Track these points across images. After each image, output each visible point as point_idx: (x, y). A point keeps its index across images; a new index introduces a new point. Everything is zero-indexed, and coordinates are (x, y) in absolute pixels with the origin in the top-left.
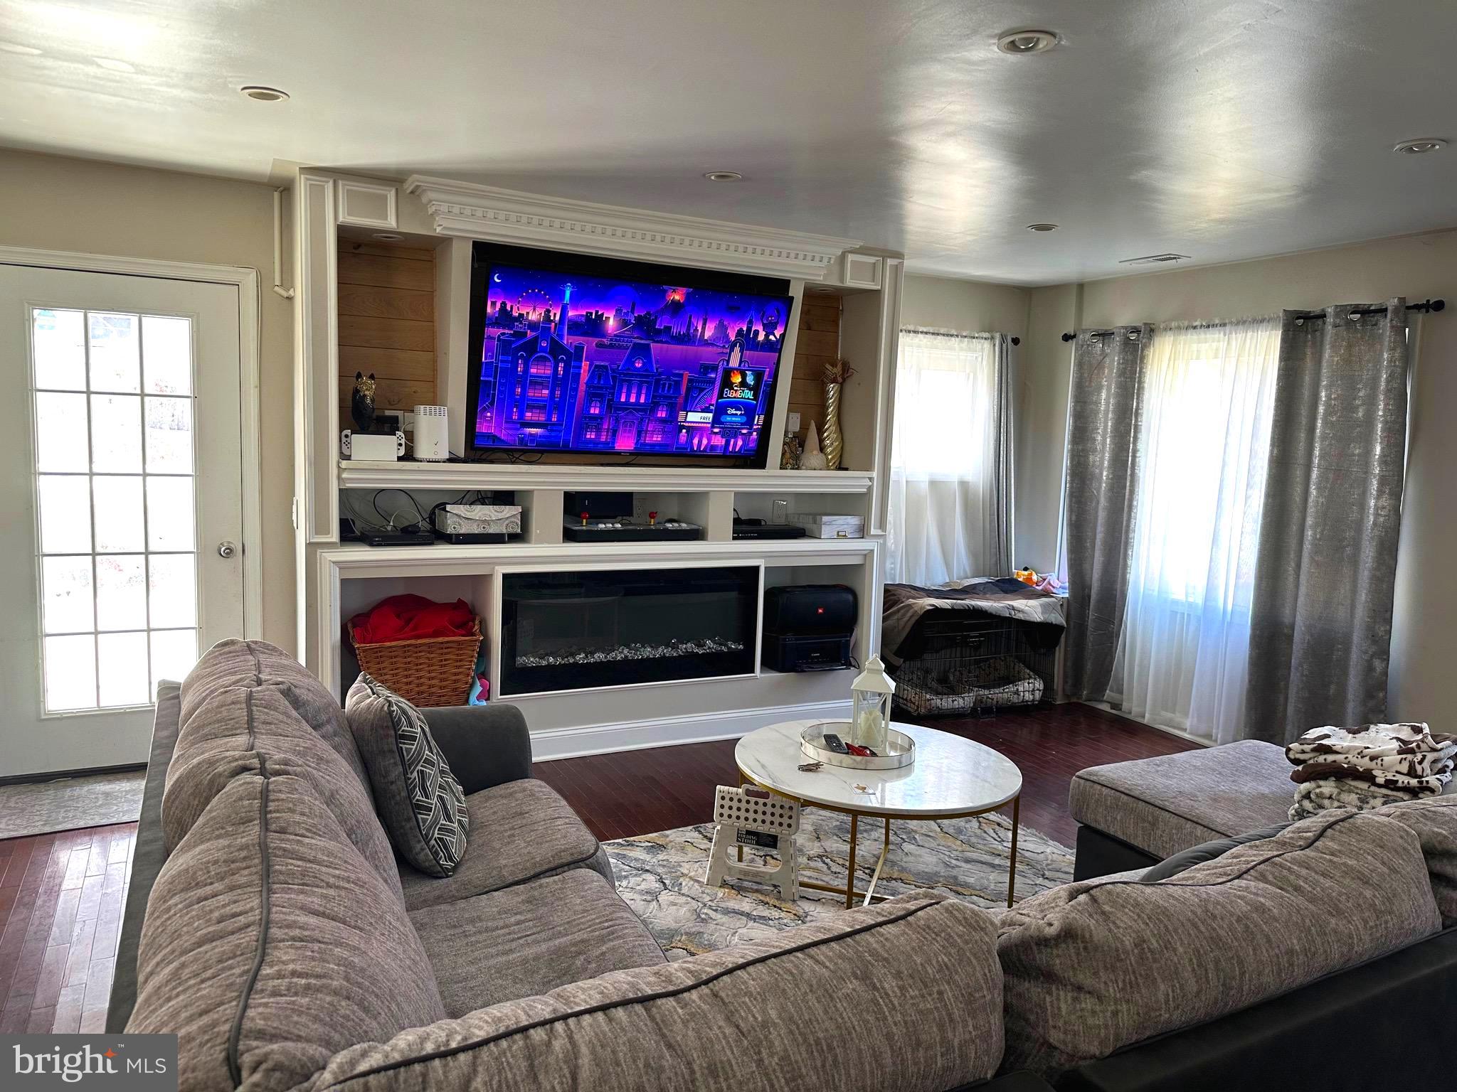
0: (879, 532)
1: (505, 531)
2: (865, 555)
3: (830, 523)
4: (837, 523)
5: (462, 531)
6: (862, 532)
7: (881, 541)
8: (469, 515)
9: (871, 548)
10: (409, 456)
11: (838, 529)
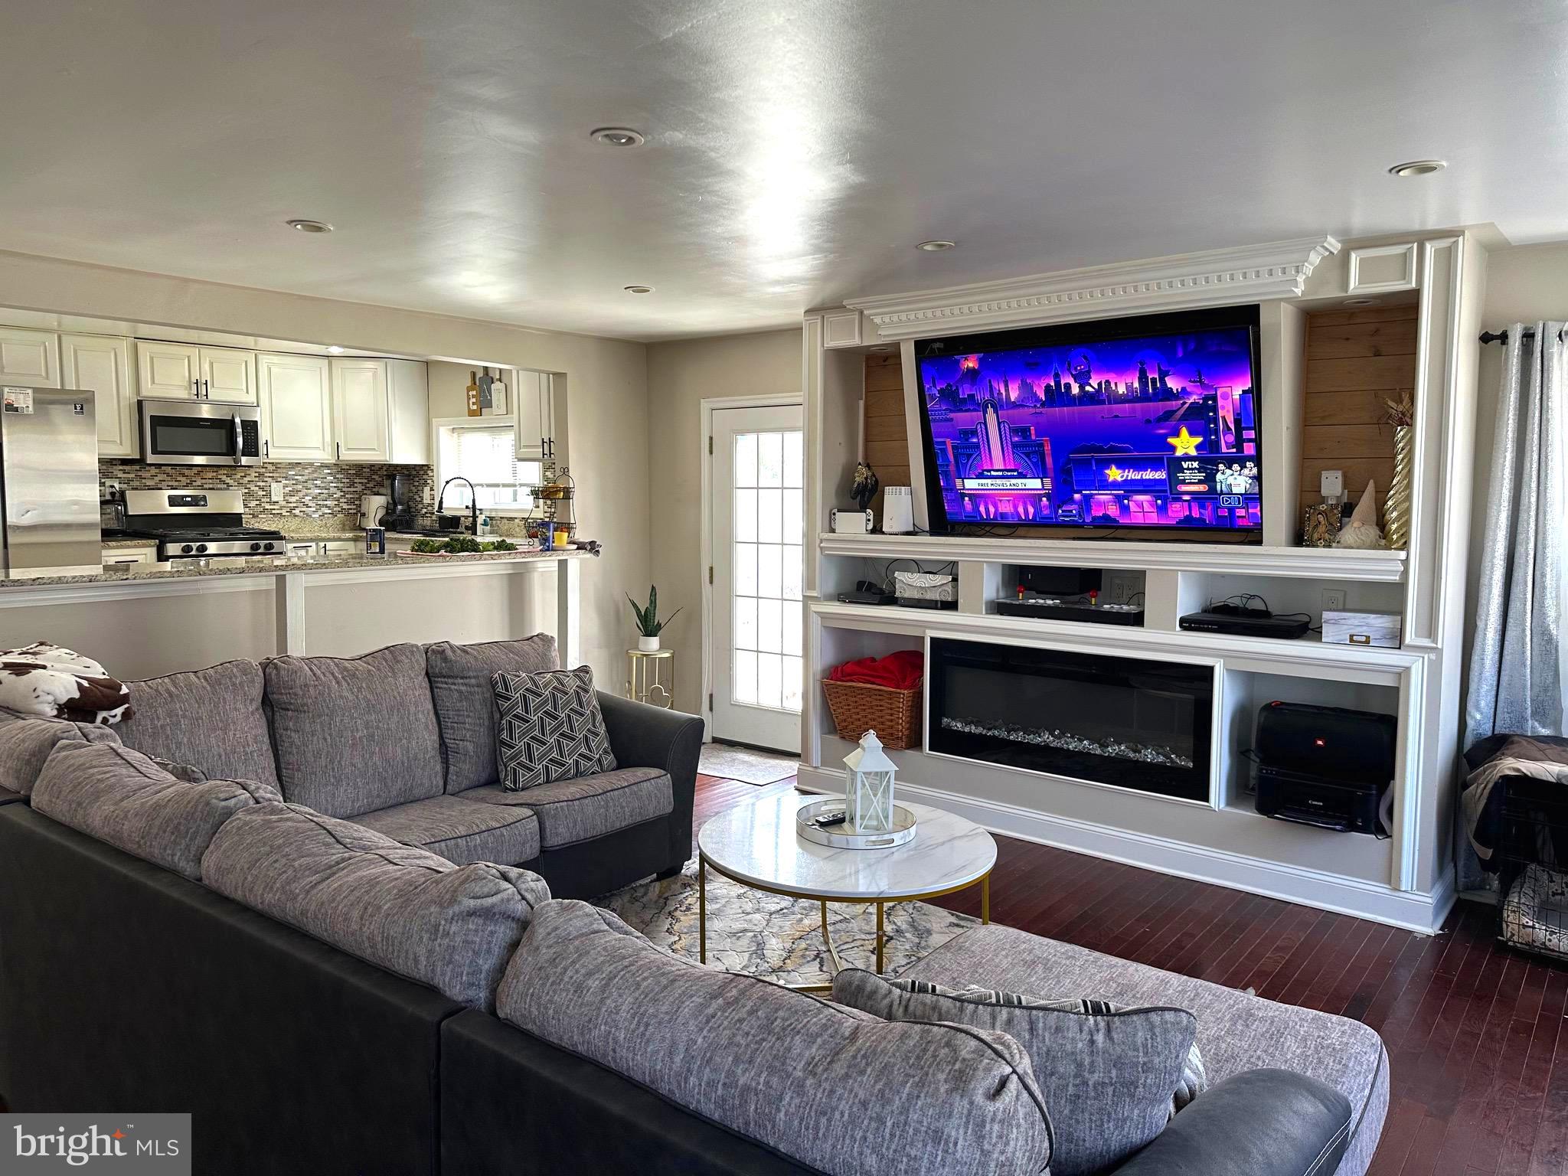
0: (1426, 642)
1: (938, 599)
2: (1400, 674)
3: (1336, 622)
4: (1349, 622)
5: (906, 596)
6: (1397, 639)
7: (1433, 656)
8: (910, 582)
9: (1407, 665)
10: (877, 529)
11: (1353, 632)
